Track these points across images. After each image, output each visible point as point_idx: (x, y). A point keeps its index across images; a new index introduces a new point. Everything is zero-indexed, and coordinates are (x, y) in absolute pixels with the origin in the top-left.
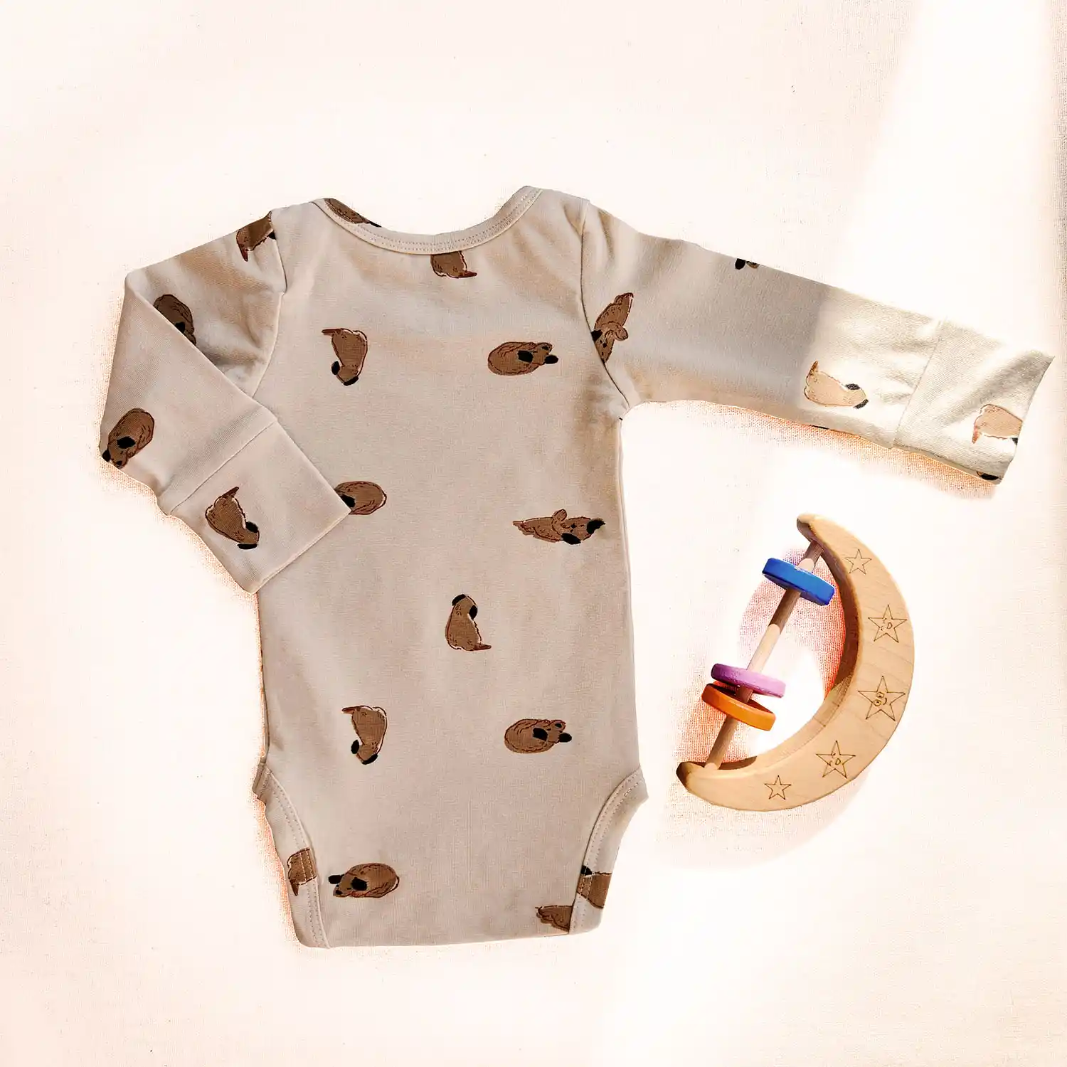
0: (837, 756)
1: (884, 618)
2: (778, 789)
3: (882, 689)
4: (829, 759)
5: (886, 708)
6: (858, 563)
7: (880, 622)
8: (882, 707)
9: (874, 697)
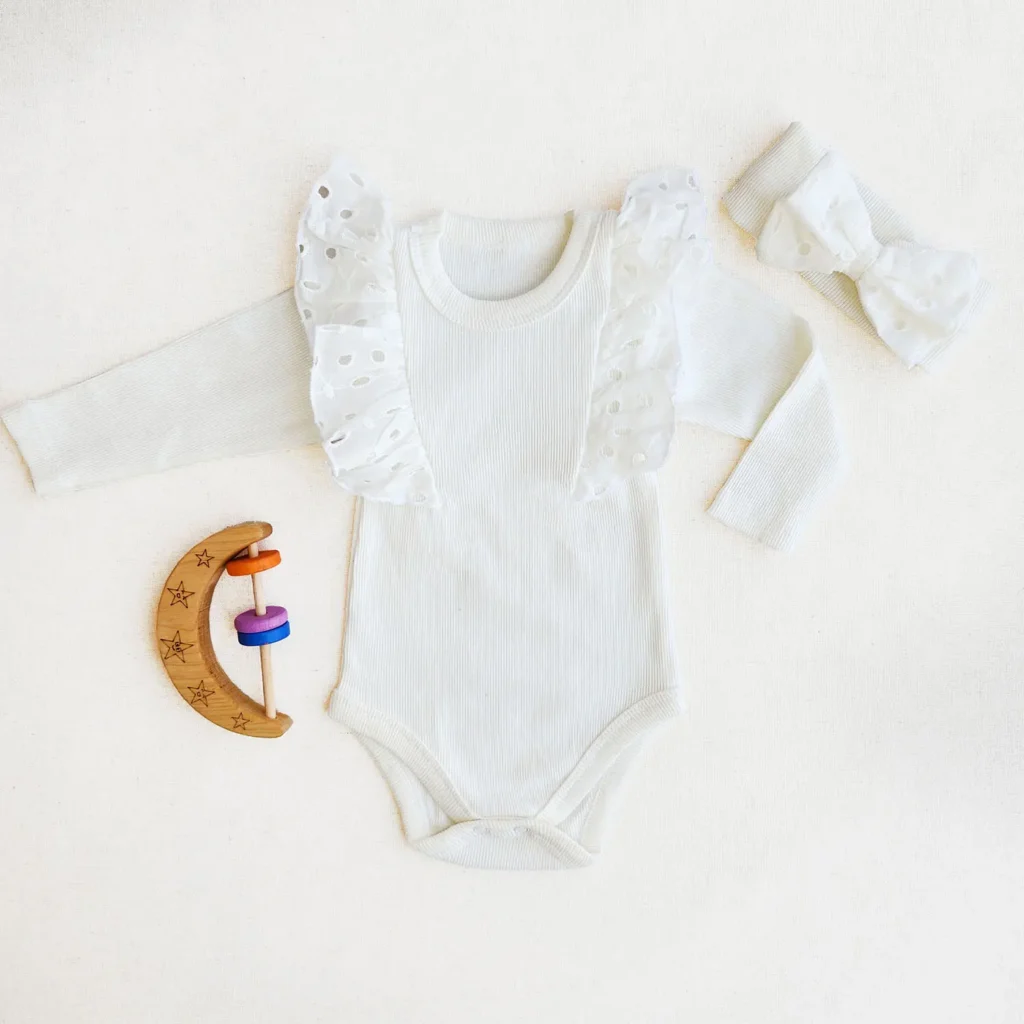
0: (181, 599)
1: (205, 697)
2: (204, 558)
3: (180, 654)
4: (185, 595)
5: (170, 644)
6: (240, 721)
7: (206, 693)
8: (173, 644)
9: (182, 646)
